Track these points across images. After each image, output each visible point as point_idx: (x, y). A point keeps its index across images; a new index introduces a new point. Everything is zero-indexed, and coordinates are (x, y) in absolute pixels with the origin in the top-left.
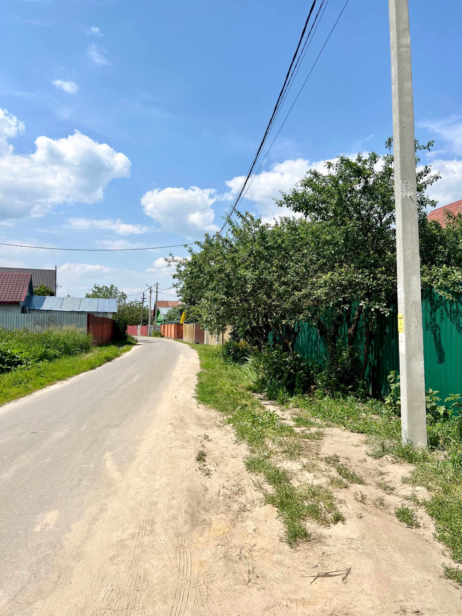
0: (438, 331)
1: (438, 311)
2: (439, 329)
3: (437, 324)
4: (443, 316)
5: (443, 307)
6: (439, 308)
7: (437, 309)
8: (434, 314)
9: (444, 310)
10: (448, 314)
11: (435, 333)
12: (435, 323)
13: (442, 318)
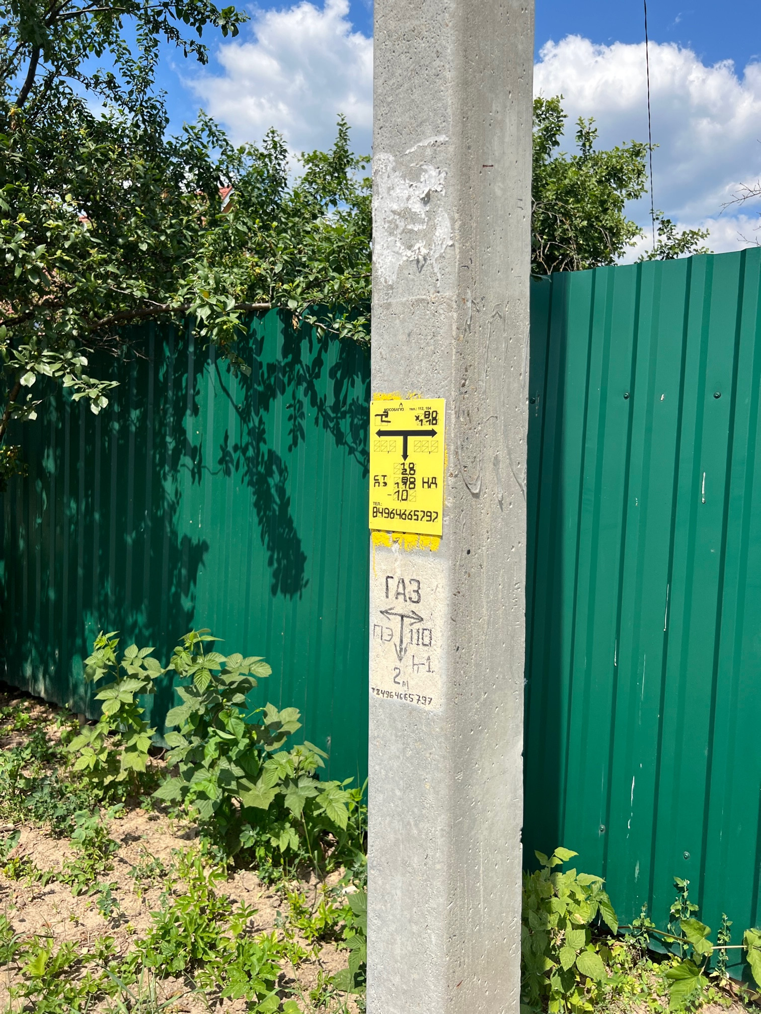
0: (277, 476)
1: (279, 404)
2: (282, 471)
3: (270, 452)
4: (304, 423)
5: (302, 389)
6: (283, 392)
7: (274, 396)
8: (257, 414)
9: (306, 401)
10: (327, 417)
11: (260, 485)
12: (264, 448)
13: (297, 433)
